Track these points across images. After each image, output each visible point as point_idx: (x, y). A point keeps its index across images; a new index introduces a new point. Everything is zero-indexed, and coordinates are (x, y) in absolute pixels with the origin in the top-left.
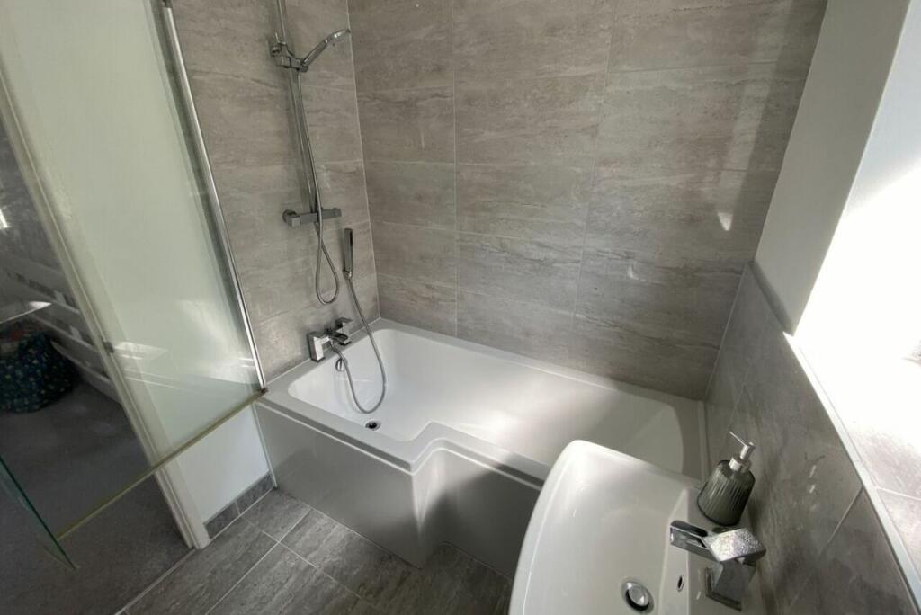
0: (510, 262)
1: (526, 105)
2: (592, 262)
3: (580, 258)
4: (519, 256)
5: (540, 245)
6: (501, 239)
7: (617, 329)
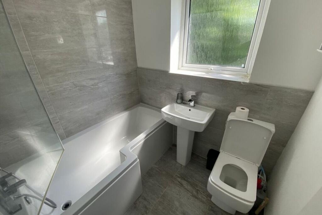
0: (81, 90)
1: (65, 23)
2: (109, 79)
3: (105, 79)
4: (84, 86)
5: (91, 79)
6: (73, 82)
7: (121, 97)
